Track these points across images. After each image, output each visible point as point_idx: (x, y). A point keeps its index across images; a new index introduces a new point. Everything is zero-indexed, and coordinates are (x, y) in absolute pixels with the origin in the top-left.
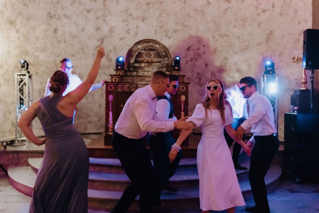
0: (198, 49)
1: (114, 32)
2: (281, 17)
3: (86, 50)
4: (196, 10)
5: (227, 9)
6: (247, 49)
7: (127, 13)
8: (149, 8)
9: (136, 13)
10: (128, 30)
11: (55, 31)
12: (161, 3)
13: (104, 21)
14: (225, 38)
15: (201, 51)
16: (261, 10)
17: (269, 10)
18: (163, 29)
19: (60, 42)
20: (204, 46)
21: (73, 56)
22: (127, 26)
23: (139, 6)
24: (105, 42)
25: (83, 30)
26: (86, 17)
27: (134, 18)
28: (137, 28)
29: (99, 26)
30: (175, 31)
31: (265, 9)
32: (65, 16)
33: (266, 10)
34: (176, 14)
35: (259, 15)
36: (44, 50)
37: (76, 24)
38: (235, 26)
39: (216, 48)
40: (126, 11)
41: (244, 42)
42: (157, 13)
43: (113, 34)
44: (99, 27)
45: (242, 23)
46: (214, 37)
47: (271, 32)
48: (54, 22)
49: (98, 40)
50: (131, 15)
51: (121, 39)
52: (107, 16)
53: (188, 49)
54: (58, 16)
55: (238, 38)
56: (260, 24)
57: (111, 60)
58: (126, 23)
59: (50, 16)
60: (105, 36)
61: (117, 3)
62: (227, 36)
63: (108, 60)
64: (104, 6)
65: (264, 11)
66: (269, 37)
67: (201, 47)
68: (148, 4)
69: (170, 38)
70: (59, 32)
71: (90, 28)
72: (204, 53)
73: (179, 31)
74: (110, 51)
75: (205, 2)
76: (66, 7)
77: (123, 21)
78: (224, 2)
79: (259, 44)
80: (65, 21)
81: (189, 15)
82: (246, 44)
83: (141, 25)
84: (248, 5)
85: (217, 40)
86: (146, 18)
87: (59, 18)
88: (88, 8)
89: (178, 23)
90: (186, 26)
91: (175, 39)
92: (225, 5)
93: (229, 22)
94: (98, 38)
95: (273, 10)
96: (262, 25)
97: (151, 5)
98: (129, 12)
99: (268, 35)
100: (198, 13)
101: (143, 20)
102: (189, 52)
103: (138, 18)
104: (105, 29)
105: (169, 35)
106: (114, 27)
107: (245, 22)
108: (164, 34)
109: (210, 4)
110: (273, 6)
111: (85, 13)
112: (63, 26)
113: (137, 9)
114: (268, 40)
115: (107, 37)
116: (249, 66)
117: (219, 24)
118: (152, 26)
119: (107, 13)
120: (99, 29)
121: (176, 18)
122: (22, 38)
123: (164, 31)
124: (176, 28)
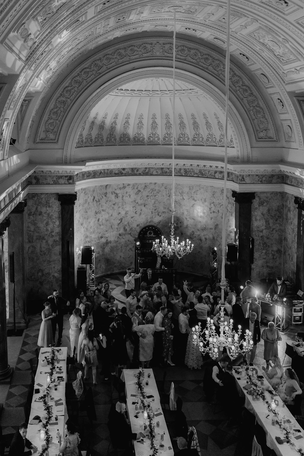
3: (113, 227)
5: (194, 204)
6: (204, 229)
8: (148, 198)
9: (140, 202)
10: (136, 212)
11: (98, 220)
12: (155, 196)
13: (123, 208)
15: (179, 225)
16: (212, 211)
17: (216, 213)
18: (156, 211)
19: (100, 225)
21: (107, 231)
22: (135, 209)
23: (142, 197)
24: (123, 220)
25: (112, 215)
26: (113, 208)
28: (141, 210)
29: (120, 212)
30: (164, 212)
32: (103, 210)
34: (164, 202)
35: (211, 213)
36: (94, 232)
37: (108, 213)
39: (188, 225)
40: (135, 201)
41: (203, 225)
42: (153, 201)
43: (127, 215)
46: (186, 219)
47: (217, 224)
48: (98, 215)
49: (119, 220)
50: (137, 203)
51: (132, 218)
57: (126, 230)
58: (135, 208)
59: (96, 213)
60: (123, 217)
61: (130, 197)
64: (122, 200)
65: (214, 212)
67: (179, 223)
68: (147, 196)
69: (160, 216)
70: (100, 220)
71: (115, 214)
72: (181, 226)
73: (166, 212)
75: (181, 198)
76: (103, 205)
77: (133, 207)
79: (211, 229)
80: (103, 213)
83: (143, 208)
85: (188, 221)
86: (147, 204)
87: (100, 213)
88: (114, 203)
89: (165, 208)
91: (163, 217)
96: (212, 219)
97: (149, 197)
98: (136, 202)
99: (216, 225)
101: (145, 206)
103: (141, 205)
104: (123, 213)
105: (160, 214)
106: (128, 211)
108: (157, 213)
110: (218, 212)
111: (113, 206)
112: (102, 216)
113: (141, 200)
114: (215, 228)
116: (206, 239)
117: (189, 212)
118: (150, 209)
119: (124, 204)
120: (120, 213)
121: (164, 205)
122: (85, 230)
124: (164, 210)
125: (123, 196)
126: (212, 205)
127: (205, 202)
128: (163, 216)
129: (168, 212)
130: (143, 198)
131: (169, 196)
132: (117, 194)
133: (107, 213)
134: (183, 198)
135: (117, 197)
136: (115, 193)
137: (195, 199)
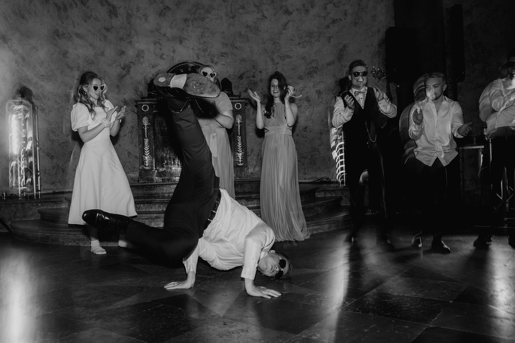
0: (254, 77)
1: (143, 57)
2: (355, 26)
4: (248, 26)
5: (288, 23)
6: (315, 71)
7: (161, 34)
8: (188, 26)
9: (170, 33)
10: (162, 55)
11: (65, 55)
13: (130, 42)
14: (287, 60)
15: (257, 79)
16: (330, 21)
17: (340, 20)
18: (207, 53)
19: (72, 69)
20: (260, 72)
22: (160, 49)
23: (174, 23)
24: (132, 70)
25: (103, 54)
26: (105, 37)
27: (168, 40)
28: (174, 51)
29: (123, 49)
30: (223, 55)
31: (335, 19)
32: (78, 35)
33: (337, 20)
34: (223, 33)
35: (328, 27)
36: (51, 78)
38: (299, 44)
40: (158, 30)
41: (312, 63)
42: (199, 32)
43: (142, 60)
44: (123, 51)
45: (307, 39)
46: (272, 60)
47: (345, 46)
48: (62, 42)
49: (123, 69)
50: (165, 35)
51: (154, 66)
52: (133, 37)
53: (241, 77)
54: (69, 36)
55: (303, 58)
56: (329, 39)
57: (141, 93)
58: (158, 46)
59: (58, 35)
60: (131, 62)
61: (146, 20)
62: (289, 57)
63: (137, 94)
64: (129, 23)
65: (334, 21)
66: (342, 53)
67: (257, 73)
68: (186, 20)
69: (217, 63)
70: (70, 57)
71: (111, 53)
72: (261, 80)
73: (228, 54)
74: (139, 83)
75: (259, 16)
76: (78, 24)
77: (155, 44)
78: (284, 14)
79: (329, 64)
80: (77, 41)
81: (240, 34)
82: (314, 65)
83: (179, 48)
84: (314, 16)
85: (278, 63)
86: (185, 39)
87: (69, 38)
88: (108, 25)
89: (227, 44)
90: (236, 48)
92: (284, 18)
93: (292, 40)
94: (122, 66)
95: (345, 19)
96: (332, 40)
97: (190, 21)
98: (162, 32)
99: (341, 50)
100: (251, 30)
101: (181, 42)
102: (241, 81)
103: (174, 39)
104: (132, 54)
105: (215, 59)
106: (143, 51)
107: (311, 37)
108: (208, 58)
109: (266, 17)
110: (346, 14)
111: (104, 32)
112: (75, 49)
113: (172, 28)
114: (340, 58)
115: (134, 64)
117: (277, 43)
118: (193, 49)
119: (133, 33)
120: (123, 53)
121: (224, 38)
123: (209, 55)
124: (224, 50)
125: (129, 16)
126: (330, 6)
127: (312, 7)
128: (223, 63)
129: (232, 53)
130: (176, 24)
131: (233, 17)
132: (114, 7)
133: (91, 45)
134: (264, 16)
135: (116, 16)
136: (109, 5)
137: (290, 9)
